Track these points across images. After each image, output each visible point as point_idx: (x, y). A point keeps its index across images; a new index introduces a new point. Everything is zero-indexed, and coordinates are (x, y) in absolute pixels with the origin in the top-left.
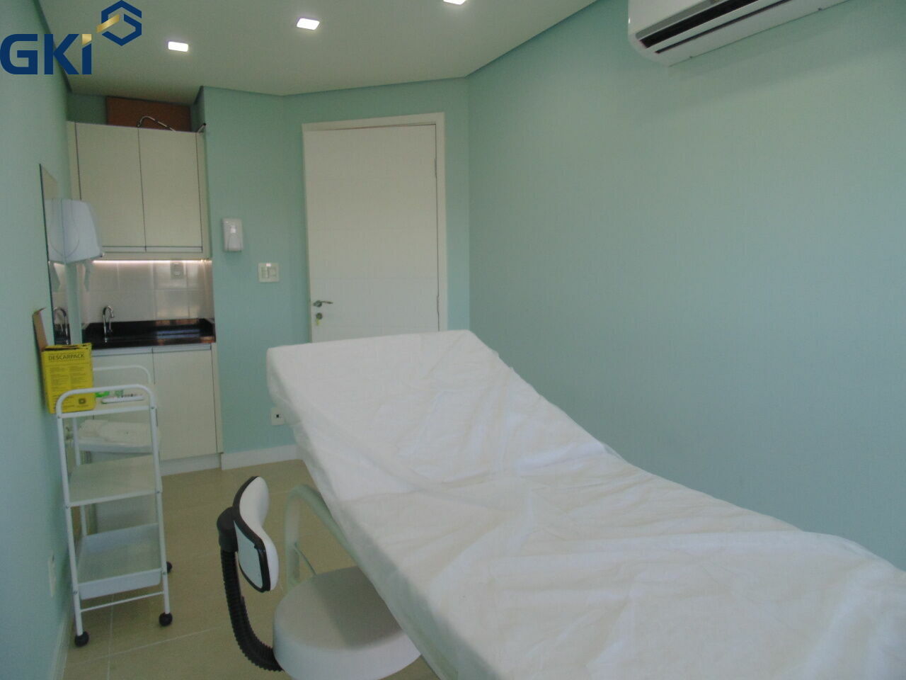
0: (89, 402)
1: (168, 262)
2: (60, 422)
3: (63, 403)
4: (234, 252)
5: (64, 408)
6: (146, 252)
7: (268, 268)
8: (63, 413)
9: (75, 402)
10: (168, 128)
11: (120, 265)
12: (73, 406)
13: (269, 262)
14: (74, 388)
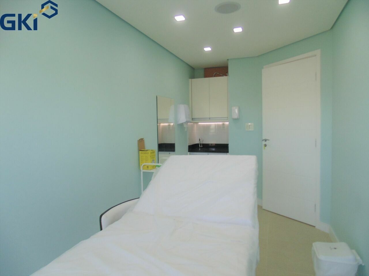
0: (150, 168)
1: (221, 123)
2: (142, 172)
3: (143, 167)
4: (235, 119)
5: (143, 168)
6: (210, 119)
7: (250, 125)
8: (143, 170)
9: (146, 167)
10: (223, 76)
11: (206, 124)
12: (145, 168)
13: (249, 123)
14: (146, 163)
